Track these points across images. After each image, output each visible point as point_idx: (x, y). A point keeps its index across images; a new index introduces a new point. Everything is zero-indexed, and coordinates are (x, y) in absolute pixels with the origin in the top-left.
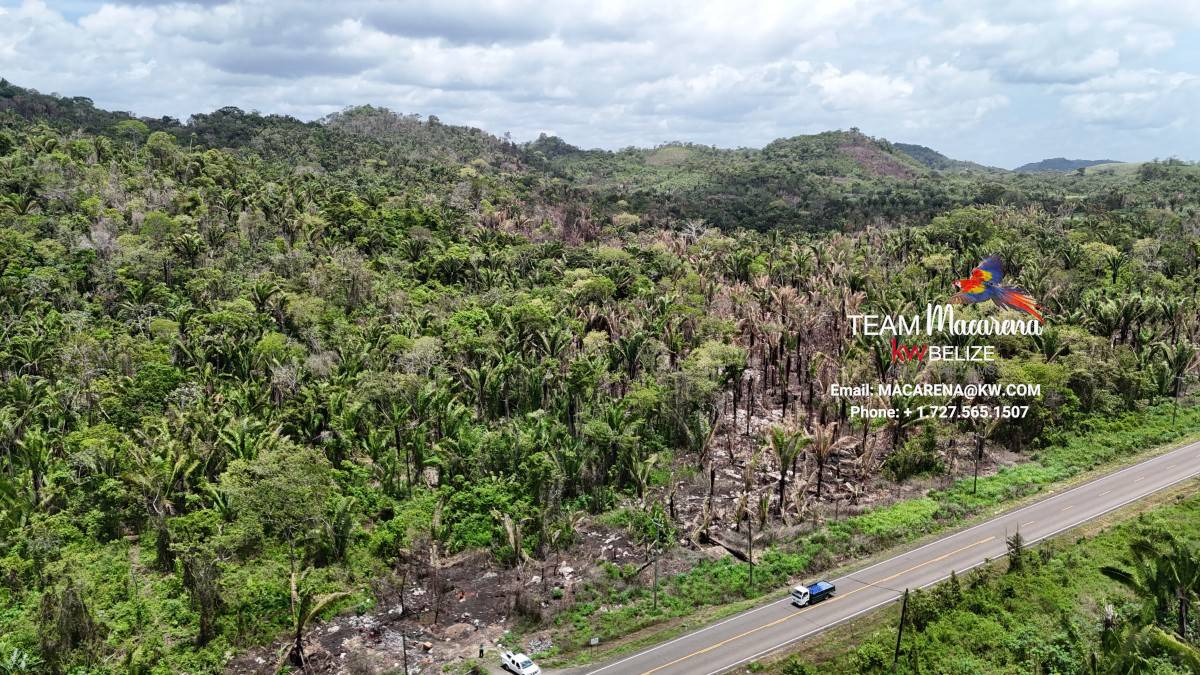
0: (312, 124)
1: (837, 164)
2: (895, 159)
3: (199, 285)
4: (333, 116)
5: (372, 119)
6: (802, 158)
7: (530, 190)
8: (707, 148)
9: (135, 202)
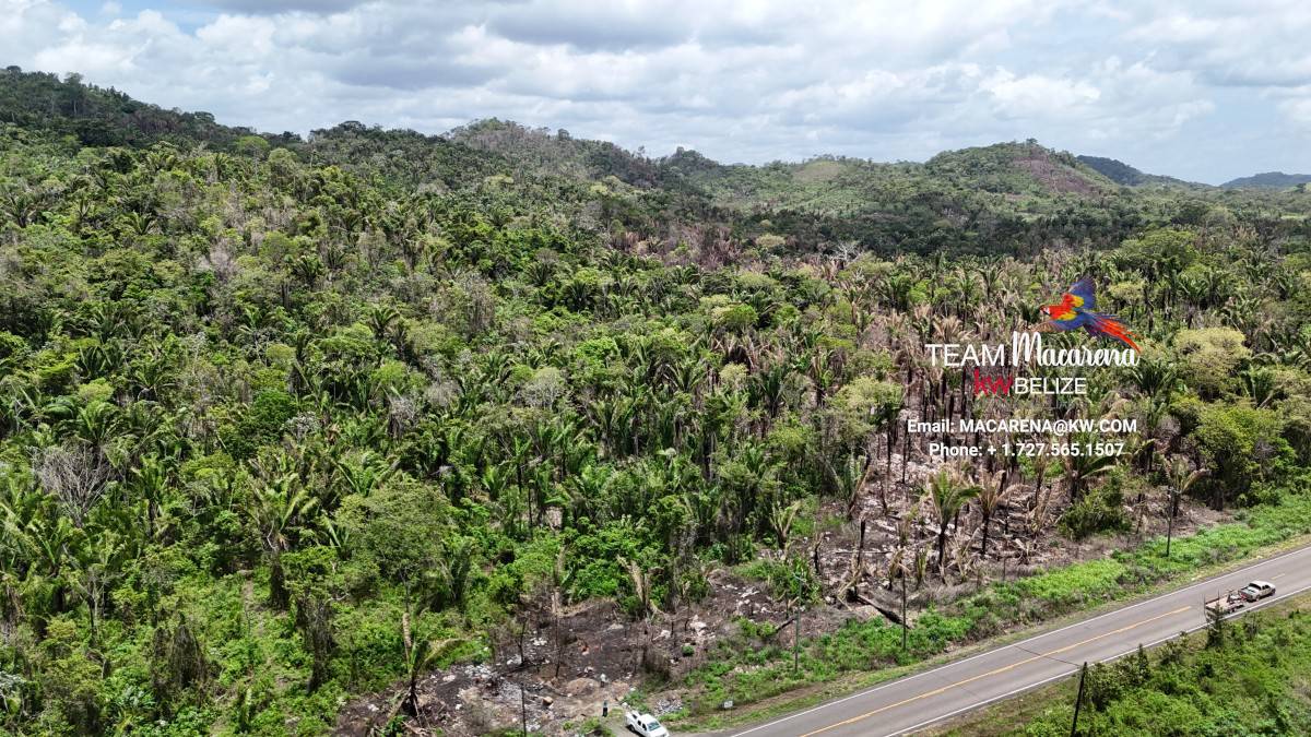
0: (434, 140)
1: (1011, 179)
2: (1079, 173)
3: (318, 309)
4: (458, 130)
5: (498, 133)
6: (970, 172)
7: (665, 209)
9: (255, 221)
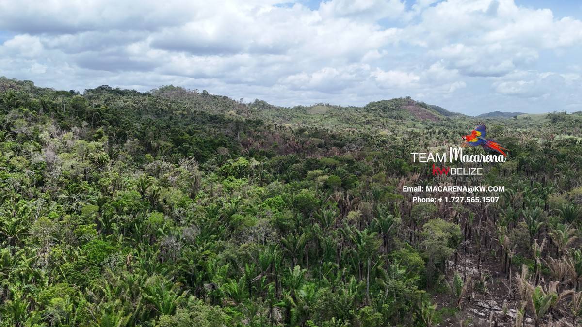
1: (401, 114)
2: (429, 111)
3: (106, 182)
4: (154, 91)
5: (174, 92)
6: (384, 111)
7: (260, 126)
8: (337, 106)
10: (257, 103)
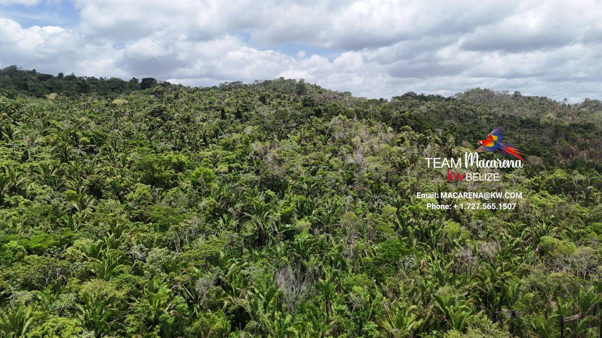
3: (405, 185)
4: (459, 95)
5: (481, 95)
9: (374, 139)
10: (587, 103)
